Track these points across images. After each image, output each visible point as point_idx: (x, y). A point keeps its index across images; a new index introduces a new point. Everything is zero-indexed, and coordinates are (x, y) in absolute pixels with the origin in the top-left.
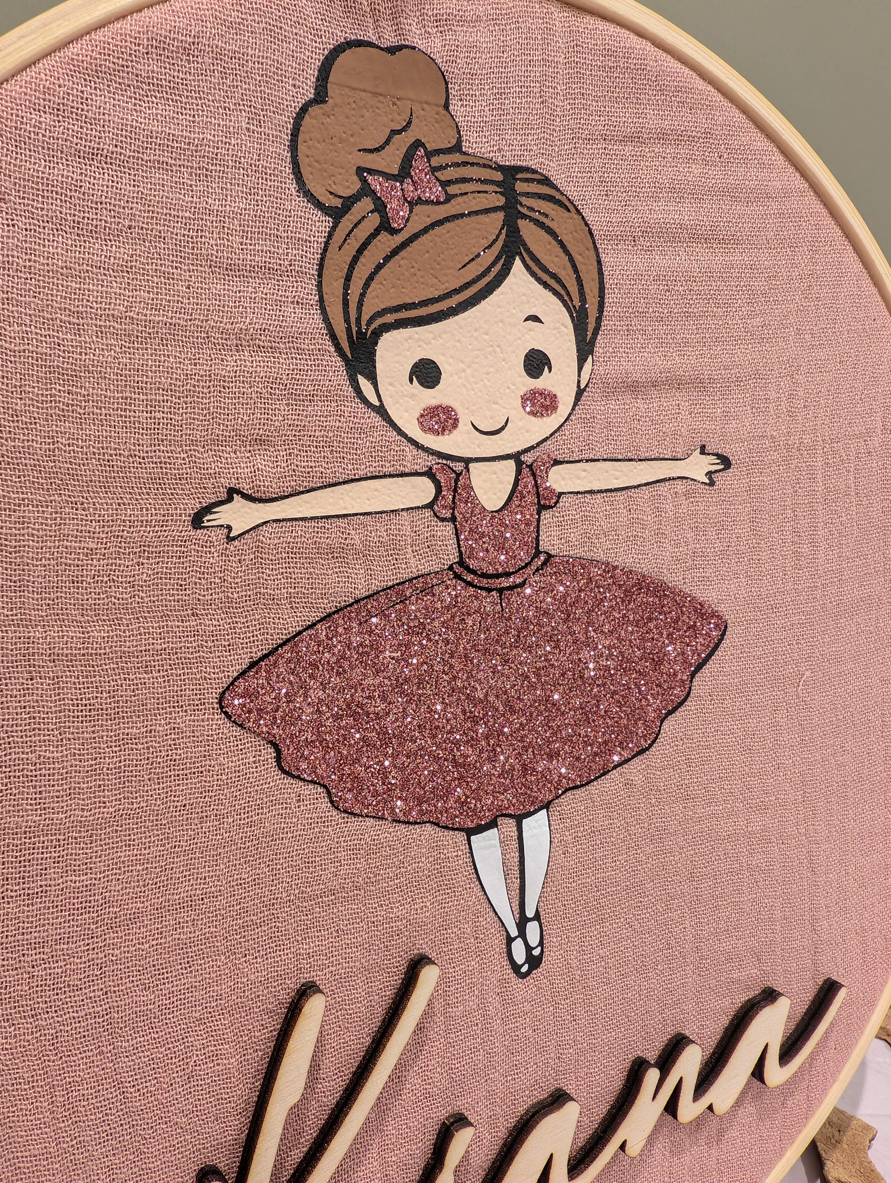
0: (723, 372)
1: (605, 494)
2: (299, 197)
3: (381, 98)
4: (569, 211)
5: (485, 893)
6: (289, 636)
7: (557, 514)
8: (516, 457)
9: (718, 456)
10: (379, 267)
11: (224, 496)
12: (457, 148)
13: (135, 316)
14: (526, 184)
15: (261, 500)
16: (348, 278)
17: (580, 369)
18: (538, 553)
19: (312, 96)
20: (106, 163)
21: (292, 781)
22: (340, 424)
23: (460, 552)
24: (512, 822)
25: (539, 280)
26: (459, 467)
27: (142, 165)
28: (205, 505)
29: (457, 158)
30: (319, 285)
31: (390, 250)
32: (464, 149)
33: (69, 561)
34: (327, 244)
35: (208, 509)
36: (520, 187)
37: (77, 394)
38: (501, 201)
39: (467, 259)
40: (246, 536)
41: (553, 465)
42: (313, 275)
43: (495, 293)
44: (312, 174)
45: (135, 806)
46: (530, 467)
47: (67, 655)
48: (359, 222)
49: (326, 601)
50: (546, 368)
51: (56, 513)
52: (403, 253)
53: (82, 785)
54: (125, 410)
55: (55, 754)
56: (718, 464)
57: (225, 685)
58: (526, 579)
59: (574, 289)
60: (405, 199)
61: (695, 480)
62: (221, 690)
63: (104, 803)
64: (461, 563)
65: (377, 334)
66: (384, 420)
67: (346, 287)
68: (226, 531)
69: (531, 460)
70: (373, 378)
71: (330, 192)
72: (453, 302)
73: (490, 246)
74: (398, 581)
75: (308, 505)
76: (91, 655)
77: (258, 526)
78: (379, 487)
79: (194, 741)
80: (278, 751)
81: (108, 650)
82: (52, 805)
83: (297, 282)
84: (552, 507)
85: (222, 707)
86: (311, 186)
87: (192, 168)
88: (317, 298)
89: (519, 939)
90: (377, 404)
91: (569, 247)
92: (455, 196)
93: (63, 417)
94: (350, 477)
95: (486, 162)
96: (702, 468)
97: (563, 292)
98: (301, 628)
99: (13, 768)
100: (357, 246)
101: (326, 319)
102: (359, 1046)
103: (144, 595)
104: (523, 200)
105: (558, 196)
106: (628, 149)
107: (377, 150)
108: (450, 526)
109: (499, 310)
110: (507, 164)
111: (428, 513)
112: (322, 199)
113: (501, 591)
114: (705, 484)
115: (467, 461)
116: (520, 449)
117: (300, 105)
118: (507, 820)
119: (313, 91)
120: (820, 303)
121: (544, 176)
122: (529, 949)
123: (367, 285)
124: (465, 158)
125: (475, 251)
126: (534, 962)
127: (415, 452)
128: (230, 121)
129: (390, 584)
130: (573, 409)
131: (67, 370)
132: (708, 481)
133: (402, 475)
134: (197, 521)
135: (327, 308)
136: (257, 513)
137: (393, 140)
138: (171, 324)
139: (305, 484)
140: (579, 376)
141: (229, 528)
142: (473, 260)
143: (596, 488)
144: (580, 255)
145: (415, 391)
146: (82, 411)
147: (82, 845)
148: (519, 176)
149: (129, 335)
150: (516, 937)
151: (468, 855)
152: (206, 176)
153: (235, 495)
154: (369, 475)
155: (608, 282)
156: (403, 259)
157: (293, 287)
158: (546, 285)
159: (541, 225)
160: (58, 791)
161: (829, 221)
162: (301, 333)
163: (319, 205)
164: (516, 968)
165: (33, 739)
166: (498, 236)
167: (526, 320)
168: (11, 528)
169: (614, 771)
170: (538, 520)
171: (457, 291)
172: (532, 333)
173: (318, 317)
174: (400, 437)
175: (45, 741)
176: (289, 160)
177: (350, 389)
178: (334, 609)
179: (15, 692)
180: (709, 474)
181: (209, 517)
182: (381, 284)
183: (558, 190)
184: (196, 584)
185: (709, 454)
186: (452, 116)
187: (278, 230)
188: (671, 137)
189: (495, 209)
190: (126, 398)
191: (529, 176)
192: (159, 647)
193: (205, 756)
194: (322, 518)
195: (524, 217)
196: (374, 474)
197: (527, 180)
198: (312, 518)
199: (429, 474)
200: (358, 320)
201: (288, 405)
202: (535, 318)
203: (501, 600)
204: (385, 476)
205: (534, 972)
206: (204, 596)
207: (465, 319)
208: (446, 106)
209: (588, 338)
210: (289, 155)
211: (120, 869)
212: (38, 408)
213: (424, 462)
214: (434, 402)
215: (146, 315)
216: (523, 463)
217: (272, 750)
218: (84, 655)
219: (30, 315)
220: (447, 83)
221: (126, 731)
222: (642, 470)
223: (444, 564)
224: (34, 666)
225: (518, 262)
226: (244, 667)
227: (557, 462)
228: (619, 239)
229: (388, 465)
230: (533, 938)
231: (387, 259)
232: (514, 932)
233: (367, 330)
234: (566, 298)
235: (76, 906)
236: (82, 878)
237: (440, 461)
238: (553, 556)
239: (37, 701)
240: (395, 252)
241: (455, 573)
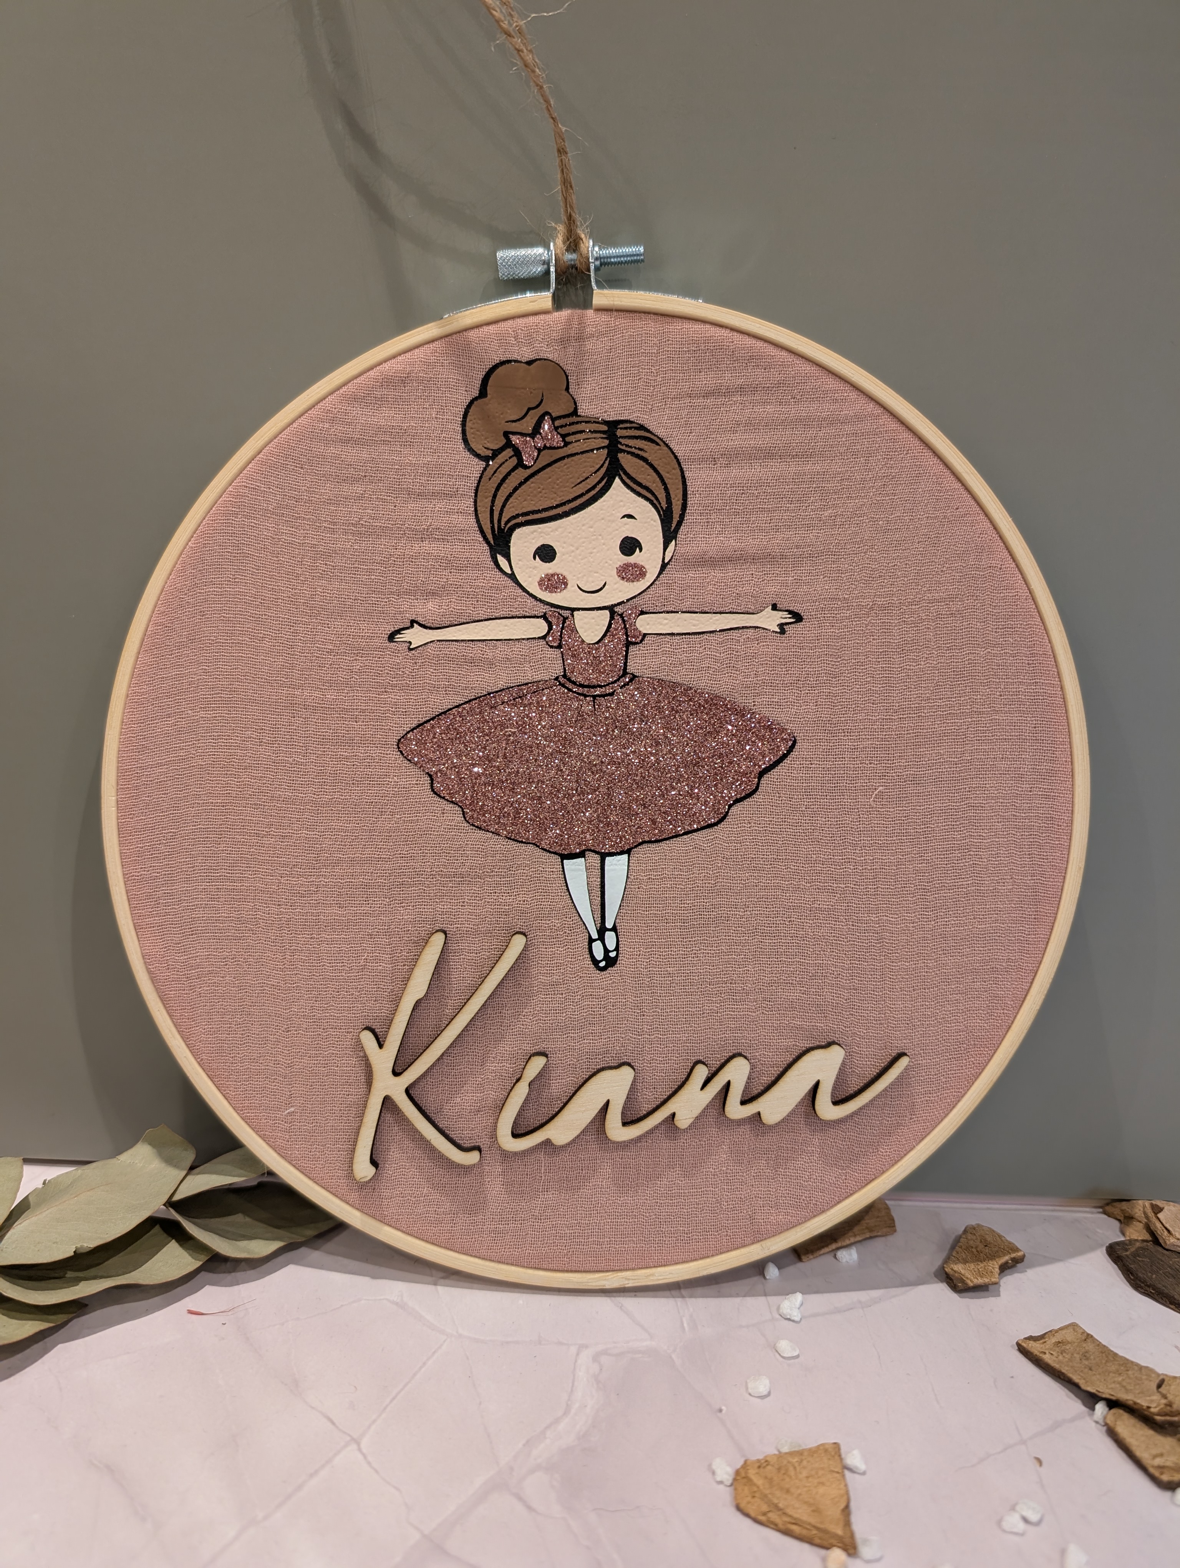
0: (795, 550)
1: (684, 636)
2: (465, 452)
3: (523, 390)
4: (658, 444)
5: (573, 902)
6: (443, 711)
7: (642, 648)
8: (611, 609)
9: (790, 612)
10: (516, 489)
11: (409, 624)
12: (575, 412)
13: (364, 523)
14: (625, 431)
15: (431, 628)
16: (495, 496)
17: (665, 549)
18: (625, 673)
19: (477, 395)
20: (355, 444)
21: (439, 800)
22: (484, 585)
23: (565, 669)
24: (597, 858)
25: (633, 490)
26: (566, 613)
27: (375, 443)
28: (396, 629)
29: (575, 419)
30: (475, 502)
31: (523, 478)
32: (579, 414)
33: (318, 655)
34: (481, 477)
35: (398, 632)
36: (619, 433)
37: (330, 565)
38: (606, 442)
39: (579, 481)
40: (420, 648)
41: (640, 615)
42: (472, 496)
43: (599, 501)
44: (474, 438)
45: (343, 797)
46: (621, 615)
47: (313, 706)
48: (503, 463)
49: (468, 692)
50: (638, 549)
51: (314, 629)
52: (531, 480)
53: (315, 780)
54: (355, 574)
55: (302, 760)
56: (790, 618)
57: (402, 735)
58: (615, 691)
59: (662, 496)
60: (535, 448)
61: (766, 629)
62: (399, 738)
63: (327, 792)
64: (565, 676)
65: (512, 530)
66: (514, 582)
67: (493, 502)
68: (408, 644)
69: (622, 611)
70: (508, 557)
71: (485, 448)
72: (566, 508)
73: (595, 473)
74: (518, 684)
75: (460, 633)
76: (326, 708)
77: (428, 643)
78: (509, 624)
79: (380, 766)
80: (432, 780)
81: (335, 706)
82: (298, 788)
83: (461, 500)
84: (637, 643)
85: (399, 748)
86: (473, 445)
87: (402, 442)
88: (473, 509)
89: (599, 942)
90: (510, 572)
91: (659, 468)
92: (571, 443)
93: (321, 578)
94: (489, 617)
95: (595, 420)
96: (774, 620)
97: (653, 498)
98: (451, 707)
99: (280, 764)
100: (501, 477)
101: (478, 521)
102: (473, 982)
103: (358, 677)
104: (621, 440)
105: (652, 437)
106: (709, 401)
107: (519, 420)
108: (557, 652)
109: (602, 512)
110: (611, 419)
111: (542, 642)
112: (479, 452)
113: (594, 697)
114: (776, 632)
115: (573, 610)
116: (613, 603)
117: (469, 401)
118: (591, 854)
119: (478, 392)
120: (896, 497)
121: (640, 424)
122: (606, 951)
123: (507, 500)
124: (579, 419)
125: (585, 475)
126: (611, 962)
127: (535, 603)
128: (426, 414)
129: (512, 685)
130: (658, 577)
131: (326, 552)
132: (779, 631)
133: (525, 617)
134: (391, 637)
135: (479, 515)
136: (428, 636)
137: (530, 413)
138: (384, 527)
139: (458, 620)
140: (664, 554)
141: (410, 643)
142: (584, 481)
143: (675, 632)
144: (668, 473)
145: (536, 564)
146: (332, 575)
147: (312, 814)
148: (621, 426)
149: (361, 534)
150: (595, 940)
151: (561, 872)
152: (410, 446)
153: (415, 624)
154: (502, 616)
155: (690, 490)
156: (532, 483)
157: (459, 503)
158: (639, 494)
159: (638, 456)
160: (302, 781)
161: (906, 435)
162: (461, 530)
163: (478, 456)
164: (595, 962)
165: (292, 750)
166: (602, 466)
167: (624, 517)
168: (290, 635)
169: (685, 837)
170: (627, 652)
171: (569, 501)
172: (627, 526)
173: (472, 520)
174: (524, 593)
175: (297, 752)
176: (460, 431)
177: (492, 563)
178: (473, 697)
179: (284, 723)
180: (781, 626)
181: (398, 636)
182: (516, 499)
183: (651, 433)
184: (388, 674)
185: (781, 610)
186: (571, 395)
187: (450, 472)
188: (747, 390)
189: (603, 448)
190: (356, 568)
191: (628, 425)
192: (364, 708)
193: (386, 775)
194: (469, 641)
195: (624, 451)
196: (505, 616)
197: (626, 428)
198: (462, 641)
199: (544, 617)
200: (499, 521)
201: (451, 572)
202: (630, 516)
203: (594, 703)
204: (513, 617)
205: (610, 969)
206: (392, 681)
207: (575, 519)
208: (567, 389)
209: (673, 528)
210: (461, 429)
211: (332, 832)
212: (309, 572)
213: (542, 609)
214: (551, 572)
215: (370, 523)
216: (616, 612)
217: (429, 779)
218: (322, 707)
219: (310, 525)
220: (567, 377)
221: (342, 753)
222: (717, 620)
223: (552, 676)
224: (296, 710)
225: (617, 480)
226: (414, 726)
227: (642, 613)
228: (701, 460)
229: (514, 610)
230: (611, 945)
231: (521, 484)
232: (595, 935)
233: (505, 527)
234: (655, 502)
235: (306, 848)
236: (311, 833)
237: (553, 609)
238: (638, 677)
239: (296, 730)
240: (527, 480)
241: (559, 682)
